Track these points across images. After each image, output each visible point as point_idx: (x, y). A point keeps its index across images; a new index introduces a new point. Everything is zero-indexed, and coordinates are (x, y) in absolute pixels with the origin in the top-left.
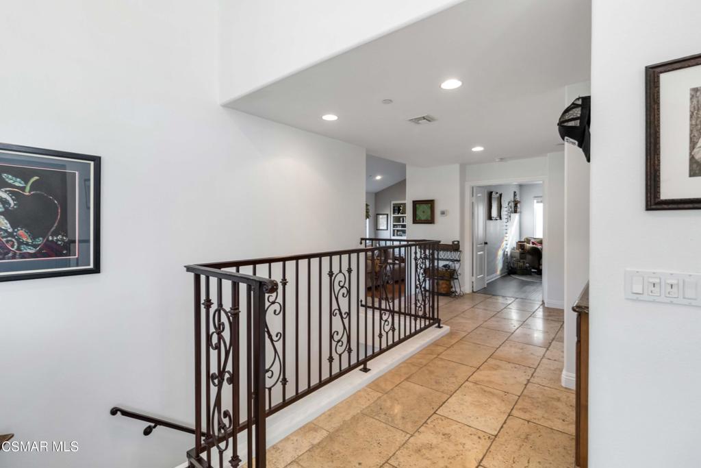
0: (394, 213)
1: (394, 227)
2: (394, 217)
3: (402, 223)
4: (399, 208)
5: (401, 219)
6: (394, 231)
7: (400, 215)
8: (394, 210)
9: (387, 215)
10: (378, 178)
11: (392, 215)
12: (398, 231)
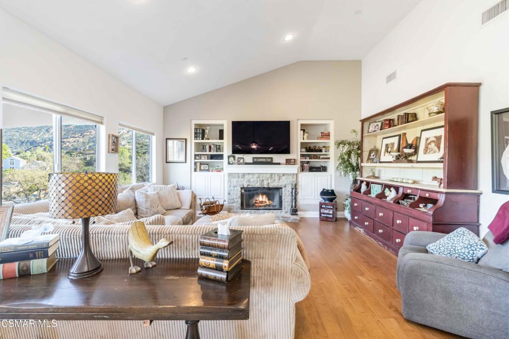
0: (196, 137)
1: (195, 159)
2: (196, 143)
3: (208, 153)
4: (203, 131)
5: (207, 147)
6: (195, 163)
7: (204, 141)
8: (196, 133)
9: (186, 140)
10: (192, 70)
11: (194, 141)
12: (201, 164)
